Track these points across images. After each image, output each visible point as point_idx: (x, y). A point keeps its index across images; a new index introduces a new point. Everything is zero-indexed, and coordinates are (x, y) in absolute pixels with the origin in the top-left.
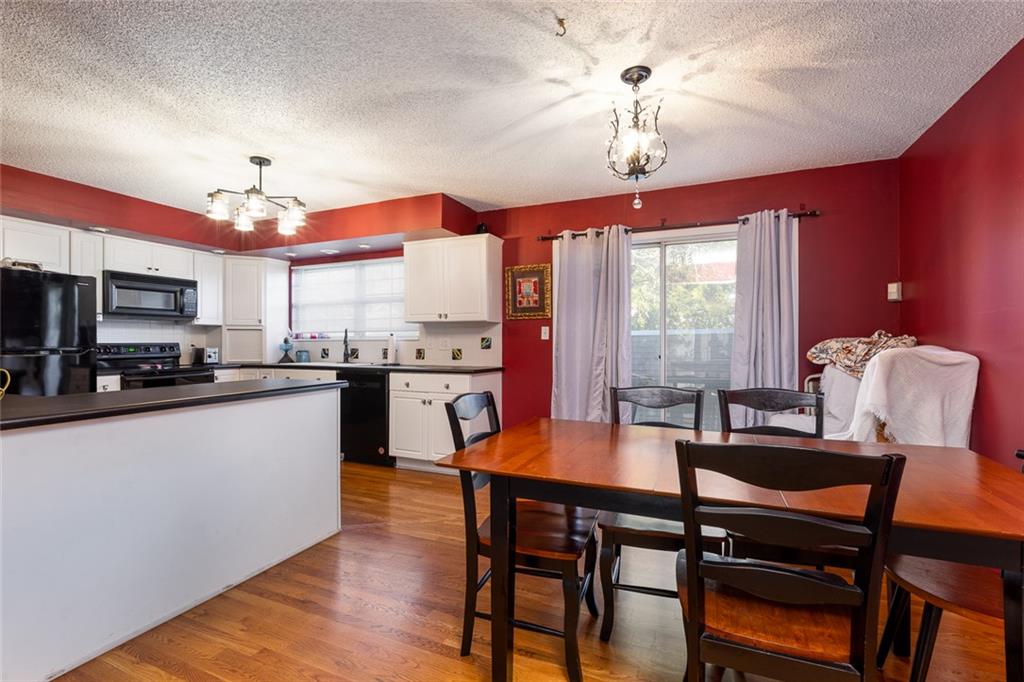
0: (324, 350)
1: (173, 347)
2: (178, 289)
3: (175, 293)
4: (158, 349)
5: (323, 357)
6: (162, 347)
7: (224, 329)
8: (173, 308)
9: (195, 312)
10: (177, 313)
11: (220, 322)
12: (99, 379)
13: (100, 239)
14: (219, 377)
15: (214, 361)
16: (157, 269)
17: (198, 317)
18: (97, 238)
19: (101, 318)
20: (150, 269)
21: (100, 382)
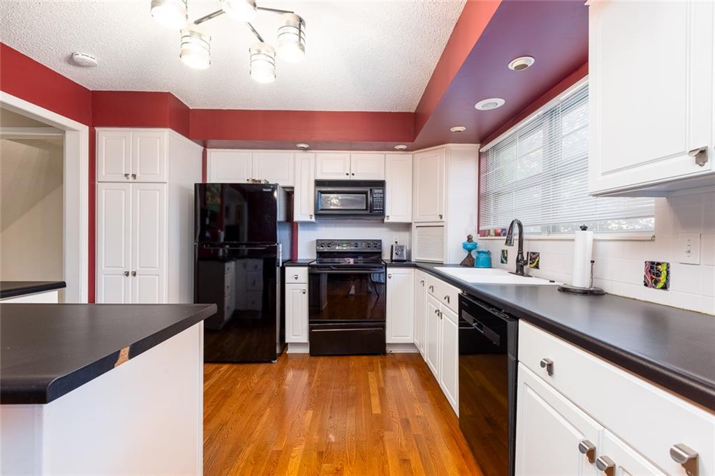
0: (503, 251)
1: (378, 243)
2: (368, 189)
3: (366, 193)
4: (364, 245)
5: (502, 262)
6: (368, 242)
7: (414, 226)
8: (365, 208)
9: (383, 210)
10: (368, 212)
11: (408, 220)
12: (287, 269)
13: (313, 154)
14: (392, 276)
15: (402, 258)
16: (353, 174)
17: (387, 214)
18: (311, 154)
19: (313, 219)
20: (347, 174)
21: (290, 271)
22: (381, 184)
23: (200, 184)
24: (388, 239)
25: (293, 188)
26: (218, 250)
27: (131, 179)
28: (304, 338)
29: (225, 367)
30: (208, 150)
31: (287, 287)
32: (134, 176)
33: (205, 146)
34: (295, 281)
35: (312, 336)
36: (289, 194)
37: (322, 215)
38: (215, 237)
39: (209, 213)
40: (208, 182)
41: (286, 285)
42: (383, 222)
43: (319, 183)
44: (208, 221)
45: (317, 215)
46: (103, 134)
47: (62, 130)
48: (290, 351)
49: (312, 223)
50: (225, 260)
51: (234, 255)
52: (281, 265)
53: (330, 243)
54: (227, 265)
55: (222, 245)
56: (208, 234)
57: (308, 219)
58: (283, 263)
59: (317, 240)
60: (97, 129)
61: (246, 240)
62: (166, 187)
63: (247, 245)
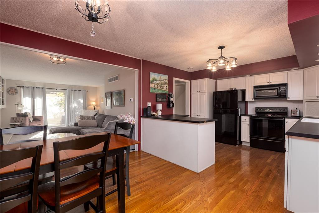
3: (277, 89)
8: (276, 95)
9: (286, 95)
10: (278, 97)
11: (301, 99)
12: (242, 117)
13: (253, 77)
14: (288, 122)
15: (296, 115)
16: (271, 82)
17: (288, 97)
18: (252, 77)
19: (253, 100)
20: (268, 83)
21: (243, 118)
22: (285, 85)
23: (215, 92)
24: (291, 107)
25: (245, 89)
26: (220, 110)
27: (199, 92)
28: (248, 140)
29: (221, 144)
30: (217, 81)
31: (242, 123)
32: (199, 91)
33: (216, 80)
34: (244, 121)
35: (251, 140)
36: (244, 92)
37: (257, 98)
38: (219, 106)
39: (217, 99)
40: (217, 91)
41: (242, 122)
42: (287, 100)
43: (255, 87)
44: (217, 101)
45: (254, 98)
46: (193, 82)
47: (185, 82)
48: (243, 144)
49: (253, 101)
50: (222, 114)
51: (225, 112)
52: (239, 115)
53: (261, 108)
54: (223, 115)
55: (221, 109)
56: (217, 105)
57: (251, 100)
58: (240, 115)
59: (256, 108)
60: (192, 81)
61: (229, 107)
62: (206, 93)
63: (229, 109)
